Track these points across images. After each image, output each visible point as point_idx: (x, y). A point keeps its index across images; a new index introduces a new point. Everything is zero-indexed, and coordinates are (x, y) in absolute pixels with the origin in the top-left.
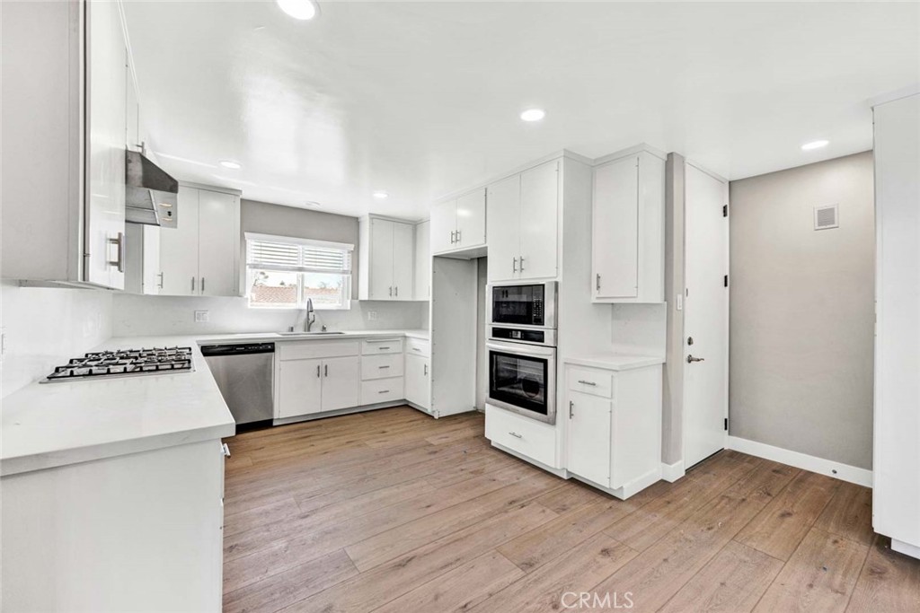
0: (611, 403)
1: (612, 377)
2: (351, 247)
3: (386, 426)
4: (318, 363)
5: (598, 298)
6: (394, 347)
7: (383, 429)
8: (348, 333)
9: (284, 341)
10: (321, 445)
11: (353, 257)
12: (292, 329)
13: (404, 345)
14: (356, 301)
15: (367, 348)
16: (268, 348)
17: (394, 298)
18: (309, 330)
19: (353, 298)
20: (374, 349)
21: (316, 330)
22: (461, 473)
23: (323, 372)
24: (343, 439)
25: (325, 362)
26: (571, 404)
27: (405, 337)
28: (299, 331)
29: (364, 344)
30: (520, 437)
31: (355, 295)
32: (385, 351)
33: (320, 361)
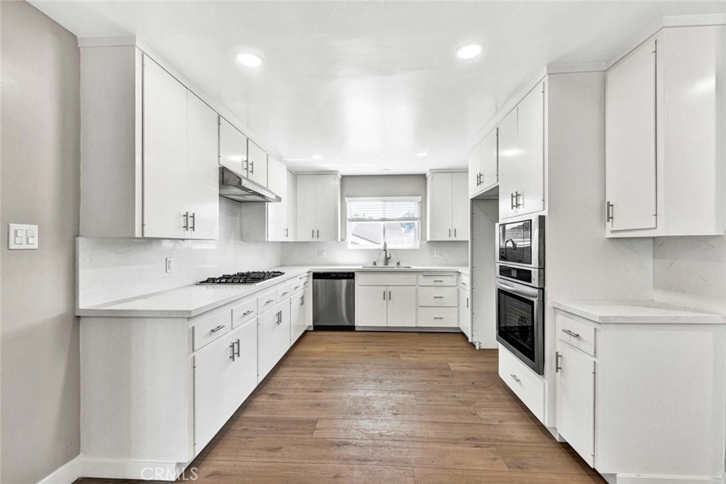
0: (595, 362)
1: (595, 329)
2: (419, 198)
3: (426, 346)
4: (384, 289)
5: (613, 232)
6: (447, 281)
7: (422, 348)
8: (413, 267)
9: (362, 272)
10: (370, 349)
11: (421, 207)
12: (375, 264)
13: (458, 280)
14: (425, 242)
15: (422, 280)
16: (350, 276)
17: (453, 238)
18: (387, 264)
19: (421, 240)
20: (430, 281)
21: (392, 265)
22: (451, 399)
23: (387, 296)
24: (387, 349)
25: (390, 289)
26: (557, 356)
27: (459, 273)
28: (381, 264)
29: (421, 276)
30: (518, 381)
31: (423, 238)
32: (439, 284)
33: (386, 287)
